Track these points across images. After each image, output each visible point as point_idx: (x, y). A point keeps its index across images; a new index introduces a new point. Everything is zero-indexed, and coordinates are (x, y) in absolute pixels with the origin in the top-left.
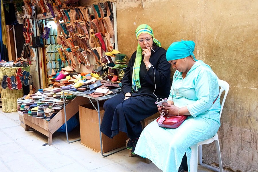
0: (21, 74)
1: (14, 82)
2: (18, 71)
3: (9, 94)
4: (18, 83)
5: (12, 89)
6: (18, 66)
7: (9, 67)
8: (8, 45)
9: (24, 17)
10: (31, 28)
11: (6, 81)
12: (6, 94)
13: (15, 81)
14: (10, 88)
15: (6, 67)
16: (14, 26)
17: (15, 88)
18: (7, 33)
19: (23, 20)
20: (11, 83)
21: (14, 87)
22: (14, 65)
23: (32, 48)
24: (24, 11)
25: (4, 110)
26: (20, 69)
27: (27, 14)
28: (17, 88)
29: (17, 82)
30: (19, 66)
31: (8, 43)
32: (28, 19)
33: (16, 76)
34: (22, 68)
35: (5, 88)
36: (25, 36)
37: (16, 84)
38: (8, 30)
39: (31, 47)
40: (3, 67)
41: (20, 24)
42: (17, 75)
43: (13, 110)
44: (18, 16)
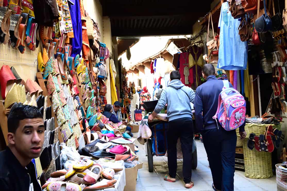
0: (271, 133)
1: (263, 142)
2: (268, 129)
3: (255, 157)
4: (268, 144)
5: (260, 150)
6: (267, 123)
7: (257, 124)
8: (251, 98)
9: (274, 64)
10: (283, 78)
11: (253, 140)
12: (252, 156)
13: (265, 141)
14: (258, 149)
15: (253, 124)
16: (258, 76)
17: (265, 149)
18: (250, 84)
19: (272, 68)
20: (259, 143)
21: (263, 149)
22: (262, 121)
23: (285, 102)
24: (274, 58)
25: (247, 175)
26: (270, 127)
27: (278, 61)
28: (267, 150)
29: (267, 142)
30: (269, 122)
31: (251, 96)
32: (280, 67)
33: (266, 135)
34: (273, 126)
35: (251, 148)
36: (273, 87)
37: (266, 145)
38: (252, 81)
39: (283, 100)
40: (250, 124)
41: (267, 73)
42: (268, 134)
43: (259, 176)
44: (265, 64)
